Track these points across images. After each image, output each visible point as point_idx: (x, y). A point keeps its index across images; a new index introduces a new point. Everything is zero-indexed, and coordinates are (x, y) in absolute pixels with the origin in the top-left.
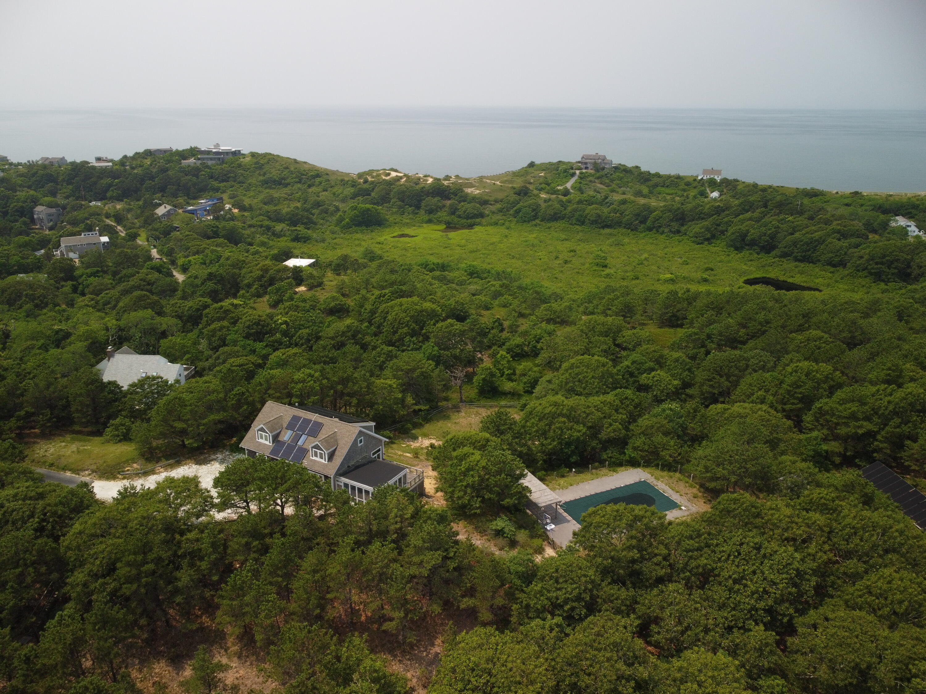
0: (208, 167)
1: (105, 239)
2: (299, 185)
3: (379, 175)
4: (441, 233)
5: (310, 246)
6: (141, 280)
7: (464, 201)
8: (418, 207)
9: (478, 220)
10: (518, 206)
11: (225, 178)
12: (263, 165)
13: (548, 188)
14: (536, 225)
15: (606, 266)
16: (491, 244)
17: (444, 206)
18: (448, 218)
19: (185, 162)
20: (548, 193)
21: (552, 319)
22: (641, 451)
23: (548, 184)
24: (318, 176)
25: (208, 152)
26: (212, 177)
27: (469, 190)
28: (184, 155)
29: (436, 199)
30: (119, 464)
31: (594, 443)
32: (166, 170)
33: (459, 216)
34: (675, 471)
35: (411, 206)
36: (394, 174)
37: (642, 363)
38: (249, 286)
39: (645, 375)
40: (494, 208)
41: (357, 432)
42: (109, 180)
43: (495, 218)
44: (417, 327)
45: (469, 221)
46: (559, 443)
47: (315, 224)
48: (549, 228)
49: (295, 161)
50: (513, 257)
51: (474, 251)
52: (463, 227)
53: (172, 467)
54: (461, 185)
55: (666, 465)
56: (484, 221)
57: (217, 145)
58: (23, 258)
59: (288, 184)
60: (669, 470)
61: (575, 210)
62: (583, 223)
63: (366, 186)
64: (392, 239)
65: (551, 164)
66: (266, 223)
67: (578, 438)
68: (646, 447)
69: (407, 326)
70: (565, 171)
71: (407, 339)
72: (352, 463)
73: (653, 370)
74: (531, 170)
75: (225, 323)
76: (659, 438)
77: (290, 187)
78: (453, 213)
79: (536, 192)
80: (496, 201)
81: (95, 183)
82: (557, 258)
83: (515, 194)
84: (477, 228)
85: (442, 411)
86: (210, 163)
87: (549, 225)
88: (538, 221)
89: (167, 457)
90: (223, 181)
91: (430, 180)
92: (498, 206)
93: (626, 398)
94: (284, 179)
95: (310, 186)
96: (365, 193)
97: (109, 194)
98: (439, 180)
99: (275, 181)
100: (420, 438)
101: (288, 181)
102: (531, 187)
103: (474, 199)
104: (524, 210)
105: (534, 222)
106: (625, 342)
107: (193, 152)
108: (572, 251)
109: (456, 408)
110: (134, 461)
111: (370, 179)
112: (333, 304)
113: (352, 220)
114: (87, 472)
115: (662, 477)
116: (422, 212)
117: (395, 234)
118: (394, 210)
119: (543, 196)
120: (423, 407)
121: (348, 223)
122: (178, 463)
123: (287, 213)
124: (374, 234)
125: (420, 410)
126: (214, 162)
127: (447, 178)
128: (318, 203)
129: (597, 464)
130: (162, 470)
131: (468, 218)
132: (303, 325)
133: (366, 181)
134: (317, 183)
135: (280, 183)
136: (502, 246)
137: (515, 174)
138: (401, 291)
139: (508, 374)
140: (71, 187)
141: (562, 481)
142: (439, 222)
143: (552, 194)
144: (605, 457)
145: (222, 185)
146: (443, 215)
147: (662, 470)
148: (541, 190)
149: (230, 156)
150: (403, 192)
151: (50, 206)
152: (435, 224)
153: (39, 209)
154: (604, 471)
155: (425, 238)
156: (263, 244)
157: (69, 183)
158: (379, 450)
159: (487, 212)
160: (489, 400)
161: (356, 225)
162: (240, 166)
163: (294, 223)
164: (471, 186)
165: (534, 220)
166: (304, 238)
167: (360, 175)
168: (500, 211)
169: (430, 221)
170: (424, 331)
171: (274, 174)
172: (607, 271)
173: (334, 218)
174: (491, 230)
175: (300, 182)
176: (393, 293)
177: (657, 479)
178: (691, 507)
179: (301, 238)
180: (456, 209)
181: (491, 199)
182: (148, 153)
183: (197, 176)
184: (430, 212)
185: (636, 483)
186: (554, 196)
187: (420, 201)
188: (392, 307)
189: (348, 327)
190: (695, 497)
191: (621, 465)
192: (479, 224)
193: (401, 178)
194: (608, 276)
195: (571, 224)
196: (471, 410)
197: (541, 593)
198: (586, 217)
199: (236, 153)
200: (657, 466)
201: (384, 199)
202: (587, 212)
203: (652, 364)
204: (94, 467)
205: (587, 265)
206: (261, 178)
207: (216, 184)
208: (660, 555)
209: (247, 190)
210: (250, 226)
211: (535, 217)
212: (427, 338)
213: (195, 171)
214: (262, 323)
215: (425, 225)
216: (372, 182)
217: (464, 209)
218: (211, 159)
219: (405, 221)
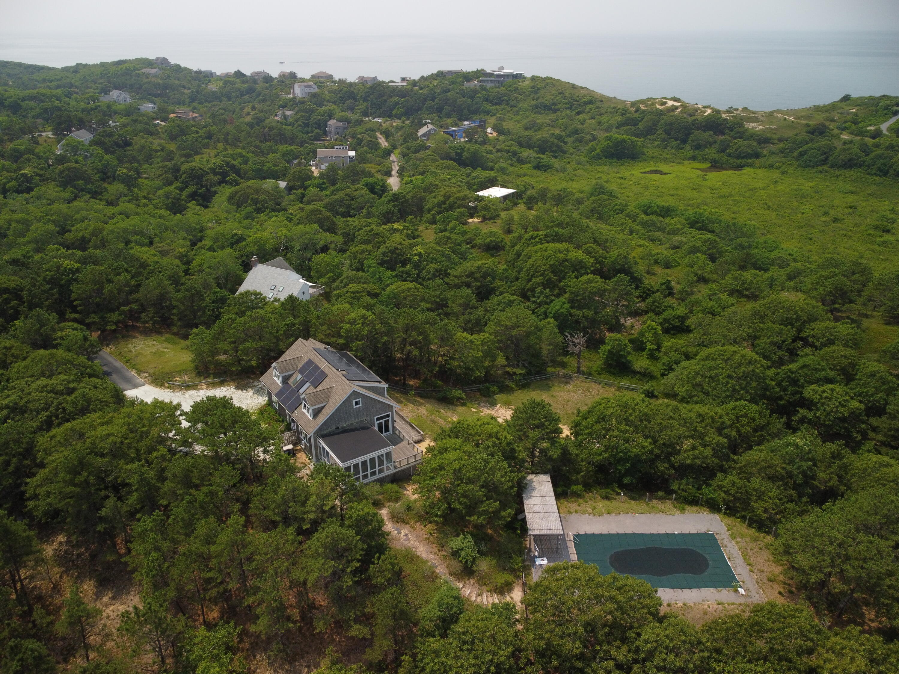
0: (485, 89)
1: (352, 153)
2: (568, 112)
3: (653, 104)
4: (699, 172)
5: (548, 175)
6: (346, 195)
7: (741, 137)
8: (684, 142)
9: (750, 161)
10: (805, 147)
11: (498, 101)
12: (539, 89)
13: (854, 127)
14: (821, 172)
15: (888, 231)
16: (751, 190)
17: (715, 142)
18: (716, 156)
19: (467, 84)
20: (852, 133)
21: (737, 291)
22: (725, 492)
23: (856, 123)
24: (591, 102)
25: (491, 75)
26: (487, 100)
27: (750, 126)
28: (467, 77)
29: (707, 134)
30: (172, 373)
31: (662, 466)
32: (448, 91)
33: (729, 155)
34: (768, 533)
35: (676, 140)
36: (670, 103)
37: (816, 370)
38: (429, 211)
39: (813, 386)
40: (773, 148)
41: (350, 392)
42: (395, 99)
43: (773, 159)
44: (554, 278)
45: (740, 161)
46: (611, 456)
47: (564, 152)
48: (838, 176)
49: (574, 86)
50: (769, 207)
51: (725, 196)
52: (731, 168)
53: (214, 385)
54: (742, 119)
55: (756, 522)
56: (757, 162)
57: (502, 68)
58: (275, 165)
59: (558, 110)
60: (759, 529)
61: (879, 157)
62: (885, 174)
63: (636, 115)
64: (641, 175)
65: (871, 98)
66: (514, 148)
67: (637, 456)
68: (733, 490)
69: (541, 275)
70: (887, 108)
71: (538, 290)
72: (343, 425)
73: (830, 381)
74: (843, 105)
75: (369, 247)
76: (756, 482)
77: (558, 113)
78: (723, 151)
79: (836, 131)
80: (780, 140)
81: (385, 101)
82: (826, 213)
83: (808, 132)
84: (747, 171)
85: (548, 379)
86: (489, 85)
87: (838, 173)
88: (825, 167)
89: (216, 375)
90: (496, 104)
91: (709, 111)
92: (782, 145)
93: (746, 416)
94: (554, 104)
95: (578, 113)
96: (634, 122)
97: (394, 113)
98: (718, 112)
99: (545, 106)
100: (498, 406)
101: (558, 107)
102: (832, 126)
103: (753, 136)
104: (810, 153)
105: (820, 168)
106: (813, 336)
107: (479, 74)
108: (851, 207)
109: (567, 379)
110: (186, 372)
111: (642, 107)
112: (488, 240)
113: (603, 151)
114: (145, 375)
115: (742, 536)
116: (688, 147)
117: (647, 170)
118: (657, 143)
119: (845, 136)
120: (518, 371)
121: (598, 155)
122: (222, 383)
123: (538, 140)
124: (623, 167)
125: (514, 373)
126: (493, 85)
127: (729, 111)
128: (576, 130)
129: (661, 494)
130: (204, 387)
131: (738, 157)
132: (436, 260)
133: (637, 111)
134: (587, 110)
135: (551, 108)
136: (763, 193)
137: (818, 109)
138: (557, 234)
139: (650, 350)
140: (365, 104)
141: (601, 504)
142: (704, 160)
143: (857, 135)
144: (675, 487)
145: (494, 108)
146: (711, 152)
147: (750, 525)
148: (844, 129)
149: (511, 79)
150: (671, 124)
151: (340, 120)
152: (700, 161)
153: (332, 122)
154: (668, 504)
155: (677, 176)
156: (502, 170)
157: (365, 100)
158: (388, 416)
159: (765, 152)
160: (612, 377)
161: (606, 157)
162: (516, 89)
163: (542, 150)
164: (755, 120)
165: (821, 165)
166: (546, 166)
167: (633, 104)
168: (782, 151)
169: (693, 158)
170: (562, 284)
171: (547, 98)
172: (887, 237)
173: (587, 148)
174: (761, 173)
175: (570, 108)
176: (546, 236)
177: (733, 537)
178: (754, 593)
179: (543, 166)
180: (728, 146)
181: (774, 137)
182: (440, 75)
183: (472, 98)
184: (697, 147)
185: (698, 535)
186: (858, 138)
187: (688, 135)
188: (536, 252)
189: (478, 268)
190: (770, 580)
191: (694, 502)
192: (751, 165)
193: (677, 108)
194: (884, 244)
195: (869, 174)
196: (583, 384)
197: (436, 653)
198: (891, 167)
199: (518, 77)
200: (744, 518)
201: (650, 131)
202: (894, 160)
203: (832, 374)
204: (152, 371)
205: (863, 227)
206: (534, 102)
207: (488, 107)
208: (614, 659)
209: (516, 114)
210: (498, 151)
211: (825, 162)
212: (562, 292)
213: (472, 94)
214: (397, 251)
215: (686, 162)
216: (644, 111)
217: (736, 146)
218: (491, 82)
219: (665, 155)
